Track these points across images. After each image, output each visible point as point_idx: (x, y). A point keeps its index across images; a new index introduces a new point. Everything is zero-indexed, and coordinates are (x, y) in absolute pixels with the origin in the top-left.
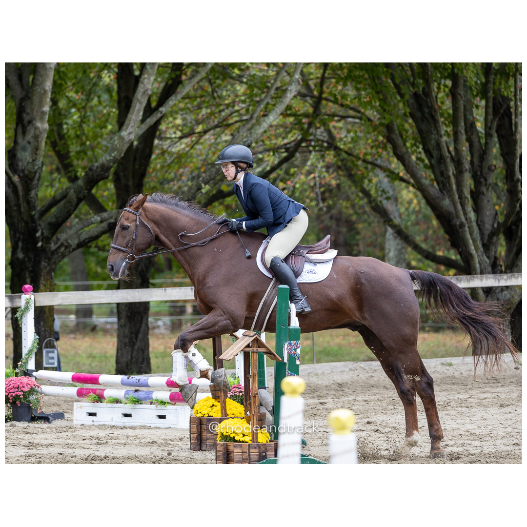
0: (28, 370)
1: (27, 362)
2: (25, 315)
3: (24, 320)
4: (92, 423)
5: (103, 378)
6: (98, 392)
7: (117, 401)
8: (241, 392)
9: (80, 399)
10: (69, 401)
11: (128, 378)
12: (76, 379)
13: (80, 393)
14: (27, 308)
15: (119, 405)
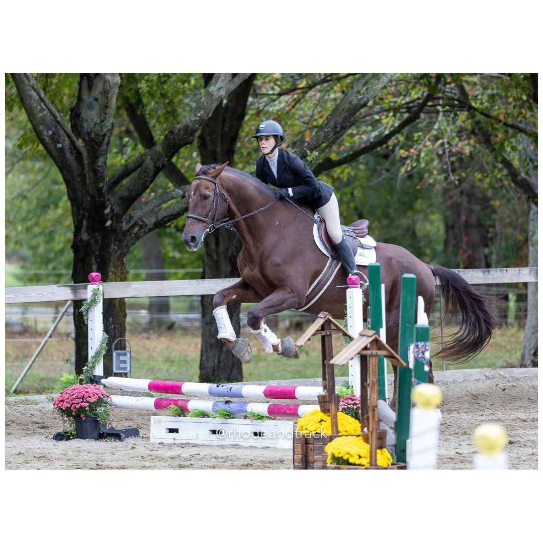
0: (94, 376)
1: (93, 367)
2: (91, 309)
3: (90, 315)
4: (173, 442)
5: (187, 387)
6: (180, 403)
7: (204, 415)
8: (355, 404)
9: (158, 412)
10: (146, 415)
11: (218, 386)
12: (153, 387)
13: (158, 405)
14: (94, 301)
15: (206, 419)
